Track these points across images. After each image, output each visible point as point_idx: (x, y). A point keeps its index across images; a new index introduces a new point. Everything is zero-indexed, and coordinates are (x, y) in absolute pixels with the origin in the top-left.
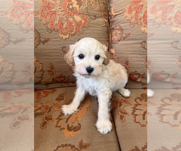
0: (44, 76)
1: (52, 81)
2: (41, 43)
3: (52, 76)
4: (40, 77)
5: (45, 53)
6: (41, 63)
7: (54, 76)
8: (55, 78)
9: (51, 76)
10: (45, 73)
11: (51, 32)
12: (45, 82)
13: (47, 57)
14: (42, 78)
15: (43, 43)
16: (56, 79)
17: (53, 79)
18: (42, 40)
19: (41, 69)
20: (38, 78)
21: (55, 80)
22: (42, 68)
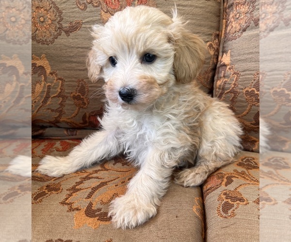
0: (65, 109)
1: (82, 122)
2: (63, 33)
3: (81, 110)
4: (56, 111)
5: (70, 56)
6: (60, 79)
7: (85, 111)
8: (88, 115)
9: (79, 109)
10: (67, 102)
11: (86, 7)
12: (67, 123)
13: (74, 65)
14: (61, 112)
15: (67, 32)
16: (89, 117)
17: (84, 117)
18: (65, 25)
19: (59, 91)
20: (52, 111)
21: (87, 119)
22: (61, 89)
